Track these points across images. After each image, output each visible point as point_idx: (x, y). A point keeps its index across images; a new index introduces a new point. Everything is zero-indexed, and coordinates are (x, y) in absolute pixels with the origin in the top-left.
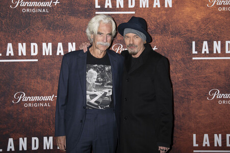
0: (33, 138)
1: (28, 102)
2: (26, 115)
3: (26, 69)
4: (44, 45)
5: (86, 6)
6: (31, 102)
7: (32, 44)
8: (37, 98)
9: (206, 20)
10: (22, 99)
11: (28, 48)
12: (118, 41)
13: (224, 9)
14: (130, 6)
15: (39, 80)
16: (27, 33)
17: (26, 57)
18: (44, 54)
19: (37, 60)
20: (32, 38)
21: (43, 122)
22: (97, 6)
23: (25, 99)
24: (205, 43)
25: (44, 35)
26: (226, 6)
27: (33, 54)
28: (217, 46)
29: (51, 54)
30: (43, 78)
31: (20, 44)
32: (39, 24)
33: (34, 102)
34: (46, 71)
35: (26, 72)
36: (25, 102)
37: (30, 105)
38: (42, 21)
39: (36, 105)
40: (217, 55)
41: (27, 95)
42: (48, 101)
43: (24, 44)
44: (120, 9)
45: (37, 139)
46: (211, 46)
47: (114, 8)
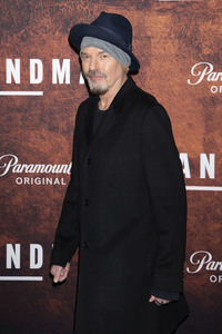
0: (32, 246)
1: (23, 175)
2: (18, 200)
3: (19, 110)
4: (55, 62)
6: (28, 175)
7: (33, 62)
8: (40, 168)
10: (11, 168)
11: (25, 68)
12: (204, 56)
15: (45, 132)
16: (23, 39)
17: (21, 87)
18: (54, 82)
19: (41, 93)
20: (33, 49)
21: (51, 215)
23: (18, 169)
25: (55, 44)
27: (33, 81)
29: (68, 82)
30: (53, 129)
31: (9, 61)
32: (47, 21)
33: (35, 175)
34: (57, 116)
35: (19, 116)
36: (18, 175)
37: (27, 180)
38: (52, 15)
39: (38, 181)
41: (21, 162)
42: (61, 175)
43: (18, 61)
45: (39, 247)
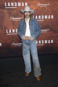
5: (2, 6)
9: (37, 10)
13: (41, 6)
14: (15, 6)
22: (6, 6)
24: (36, 16)
26: (42, 6)
28: (40, 17)
40: (40, 19)
44: (12, 7)
46: (38, 17)
47: (11, 6)
